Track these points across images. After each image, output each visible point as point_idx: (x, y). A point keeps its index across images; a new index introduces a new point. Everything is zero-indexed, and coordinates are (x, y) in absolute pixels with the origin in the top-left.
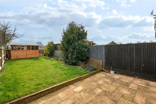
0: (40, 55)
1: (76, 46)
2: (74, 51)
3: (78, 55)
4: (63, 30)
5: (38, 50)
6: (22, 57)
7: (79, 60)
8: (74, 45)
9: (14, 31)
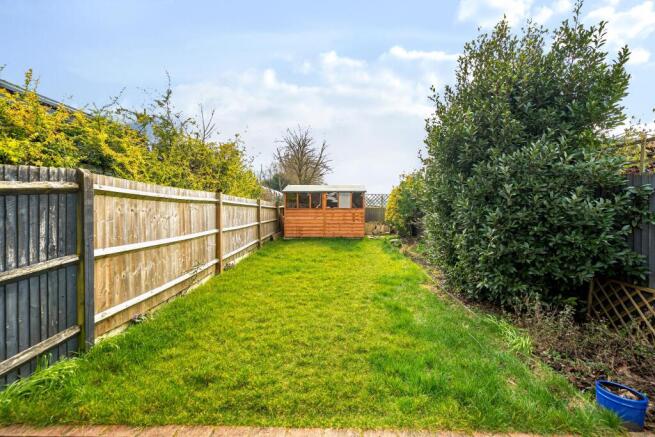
0: (378, 227)
1: (498, 183)
2: (483, 216)
3: (514, 245)
4: (431, 94)
5: (363, 211)
6: (314, 234)
7: (524, 281)
8: (486, 174)
9: (323, 150)
